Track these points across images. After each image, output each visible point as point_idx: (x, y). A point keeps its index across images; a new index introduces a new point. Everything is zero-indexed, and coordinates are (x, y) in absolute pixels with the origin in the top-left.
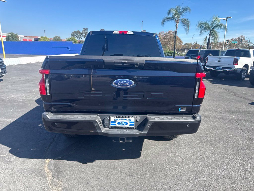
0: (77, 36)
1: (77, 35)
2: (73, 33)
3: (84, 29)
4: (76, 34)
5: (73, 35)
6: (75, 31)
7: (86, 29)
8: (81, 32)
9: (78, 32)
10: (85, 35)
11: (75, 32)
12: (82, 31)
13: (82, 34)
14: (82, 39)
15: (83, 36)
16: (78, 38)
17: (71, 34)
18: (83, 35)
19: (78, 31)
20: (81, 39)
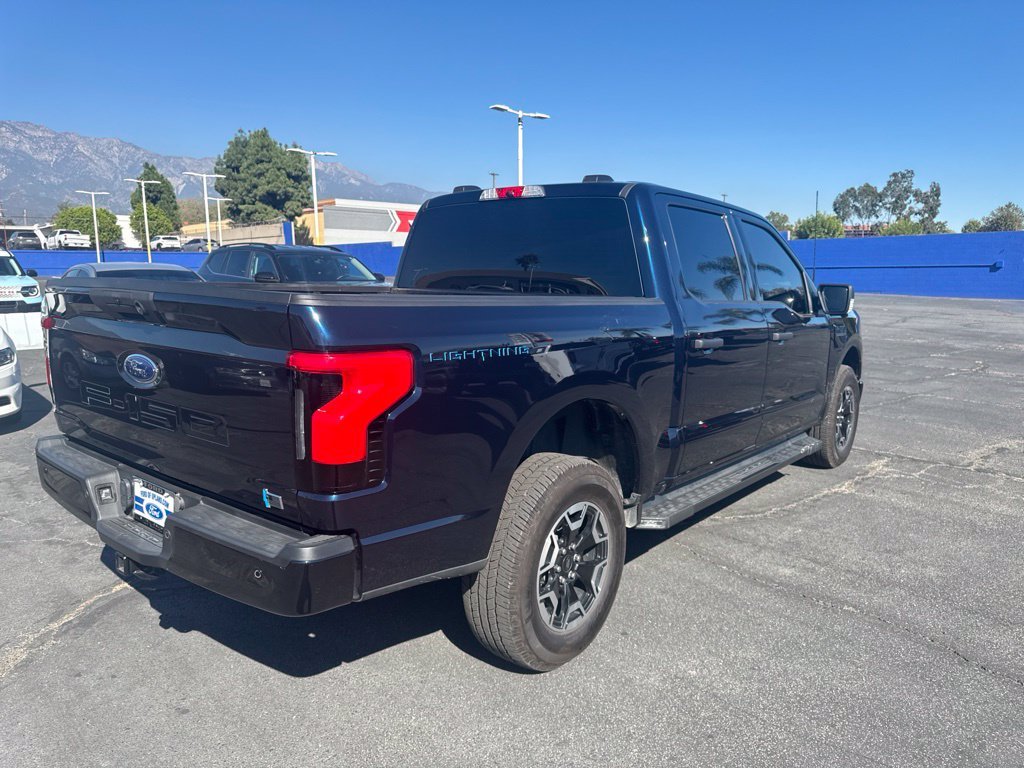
0: (857, 210)
1: (858, 205)
2: (842, 196)
3: (895, 175)
4: (856, 200)
5: (841, 206)
6: (853, 189)
7: (903, 176)
8: (880, 190)
9: (867, 190)
10: (896, 202)
11: (851, 192)
12: (886, 185)
13: (881, 197)
14: (880, 219)
15: (888, 206)
16: (860, 216)
17: (833, 199)
18: (890, 200)
19: (867, 185)
20: (874, 220)
